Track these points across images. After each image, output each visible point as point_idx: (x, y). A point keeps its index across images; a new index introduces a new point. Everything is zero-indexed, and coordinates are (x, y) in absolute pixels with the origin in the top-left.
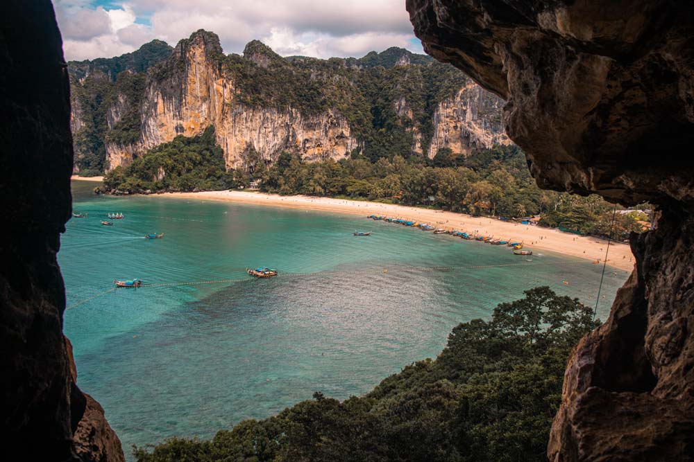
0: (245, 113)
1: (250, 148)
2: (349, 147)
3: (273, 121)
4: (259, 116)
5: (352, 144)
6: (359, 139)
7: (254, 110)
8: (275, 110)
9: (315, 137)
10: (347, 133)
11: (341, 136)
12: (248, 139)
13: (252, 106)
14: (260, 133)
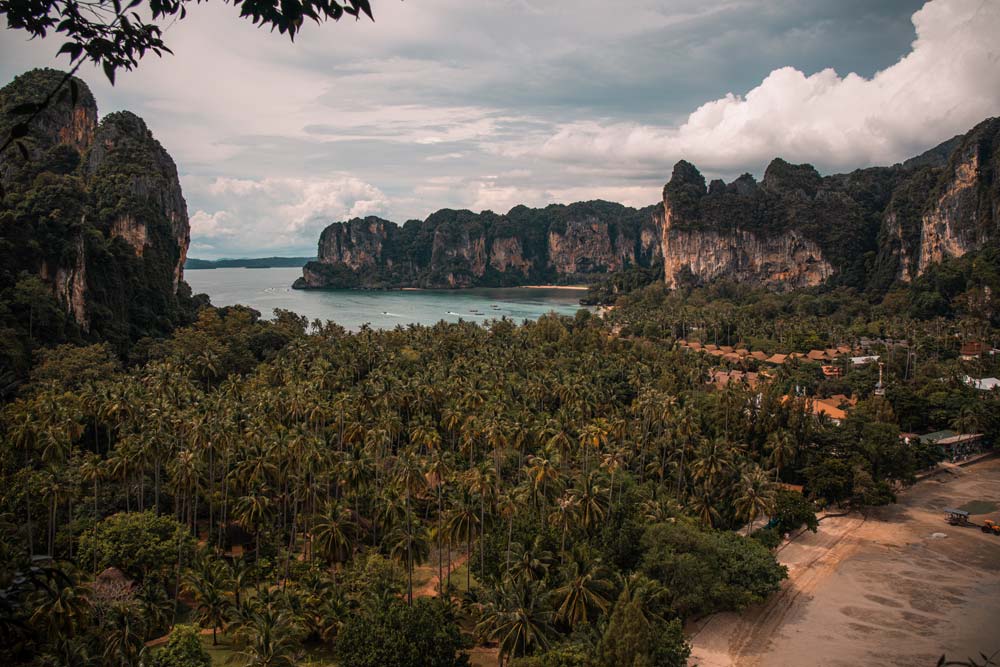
0: (680, 238)
1: (686, 269)
2: (824, 273)
3: (714, 245)
4: (698, 239)
5: (826, 270)
6: (835, 264)
7: (690, 234)
8: (715, 234)
9: (780, 261)
10: (817, 256)
11: (811, 260)
12: (684, 262)
13: (689, 231)
14: (700, 256)
